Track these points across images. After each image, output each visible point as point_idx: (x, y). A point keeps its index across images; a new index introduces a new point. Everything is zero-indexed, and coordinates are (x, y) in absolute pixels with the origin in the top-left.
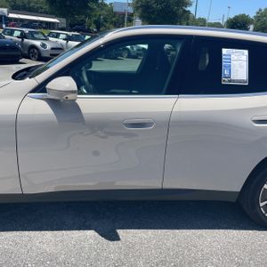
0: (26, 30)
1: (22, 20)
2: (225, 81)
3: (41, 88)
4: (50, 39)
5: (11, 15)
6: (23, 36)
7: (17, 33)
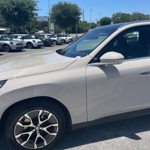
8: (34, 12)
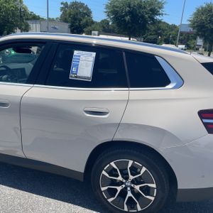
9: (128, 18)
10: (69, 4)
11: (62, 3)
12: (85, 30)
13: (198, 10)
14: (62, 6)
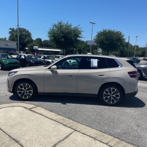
0: (46, 56)
1: (44, 51)
2: (91, 66)
3: (50, 68)
4: (56, 59)
5: (39, 49)
6: (45, 58)
7: (42, 57)
8: (78, 39)
9: (63, 40)
10: (15, 29)
11: (10, 29)
12: (28, 45)
13: (99, 34)
14: (11, 30)
